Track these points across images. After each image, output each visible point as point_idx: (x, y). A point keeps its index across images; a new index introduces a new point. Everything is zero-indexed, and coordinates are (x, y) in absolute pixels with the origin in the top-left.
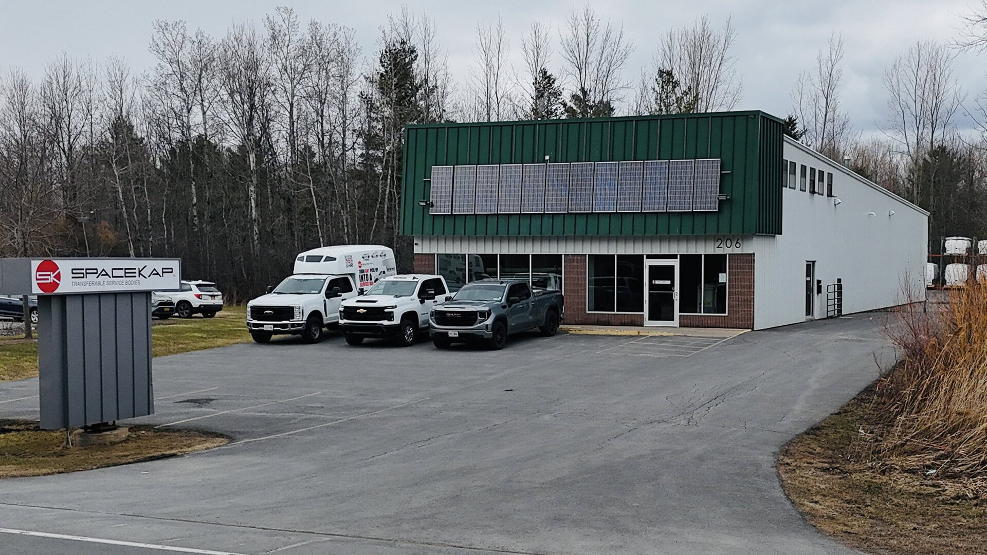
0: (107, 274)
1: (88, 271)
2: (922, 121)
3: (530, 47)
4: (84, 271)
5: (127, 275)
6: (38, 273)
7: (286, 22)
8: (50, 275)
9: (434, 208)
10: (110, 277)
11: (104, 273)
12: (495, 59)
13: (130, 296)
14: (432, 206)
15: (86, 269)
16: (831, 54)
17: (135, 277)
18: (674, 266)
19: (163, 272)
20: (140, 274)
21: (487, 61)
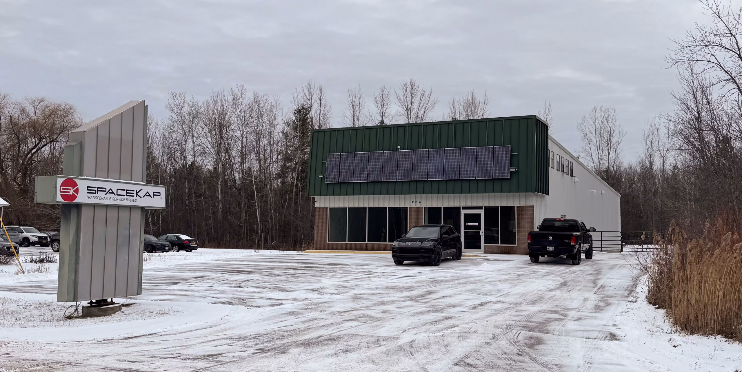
0: (113, 193)
1: (99, 189)
2: (601, 148)
3: (379, 100)
4: (96, 189)
5: (127, 194)
6: (62, 187)
7: (241, 92)
8: (70, 189)
9: (328, 179)
10: (115, 195)
11: (111, 191)
12: (357, 108)
13: (129, 209)
14: (327, 178)
15: (98, 188)
16: (546, 110)
17: (133, 196)
18: (480, 214)
19: (154, 195)
20: (137, 194)
21: (353, 109)
